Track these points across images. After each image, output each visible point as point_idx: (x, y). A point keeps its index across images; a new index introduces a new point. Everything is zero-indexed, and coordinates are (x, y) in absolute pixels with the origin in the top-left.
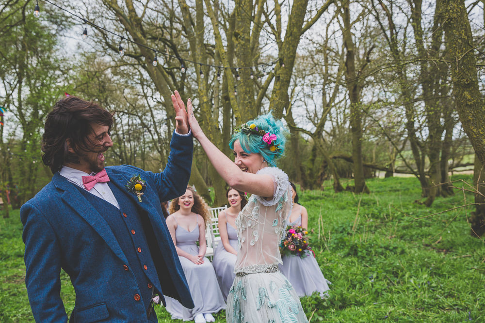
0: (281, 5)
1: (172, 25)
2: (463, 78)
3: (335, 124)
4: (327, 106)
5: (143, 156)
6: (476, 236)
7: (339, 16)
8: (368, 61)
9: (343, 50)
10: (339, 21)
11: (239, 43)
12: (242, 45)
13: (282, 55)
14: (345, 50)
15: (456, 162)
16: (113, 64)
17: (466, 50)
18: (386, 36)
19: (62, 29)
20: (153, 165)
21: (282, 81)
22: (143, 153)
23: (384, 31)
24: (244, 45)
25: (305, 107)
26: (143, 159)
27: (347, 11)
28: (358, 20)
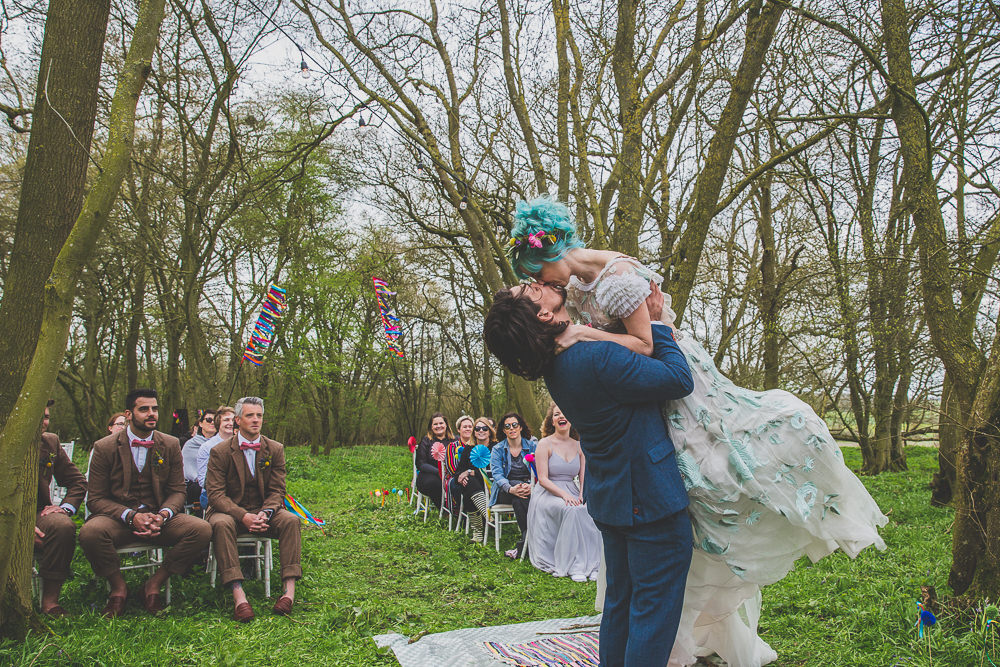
0: (669, 176)
1: (509, 195)
2: (934, 280)
3: (735, 361)
4: (728, 332)
5: (440, 386)
6: (937, 505)
7: (755, 198)
8: (794, 266)
9: (756, 250)
10: (754, 208)
11: (623, 225)
12: (627, 228)
13: (683, 245)
14: (760, 249)
15: (911, 427)
16: (409, 245)
17: (938, 247)
18: (822, 232)
19: (346, 189)
20: (452, 405)
21: (682, 281)
22: (440, 383)
23: (820, 226)
24: (629, 227)
25: (692, 332)
26: (439, 393)
27: (767, 193)
28: (780, 207)
